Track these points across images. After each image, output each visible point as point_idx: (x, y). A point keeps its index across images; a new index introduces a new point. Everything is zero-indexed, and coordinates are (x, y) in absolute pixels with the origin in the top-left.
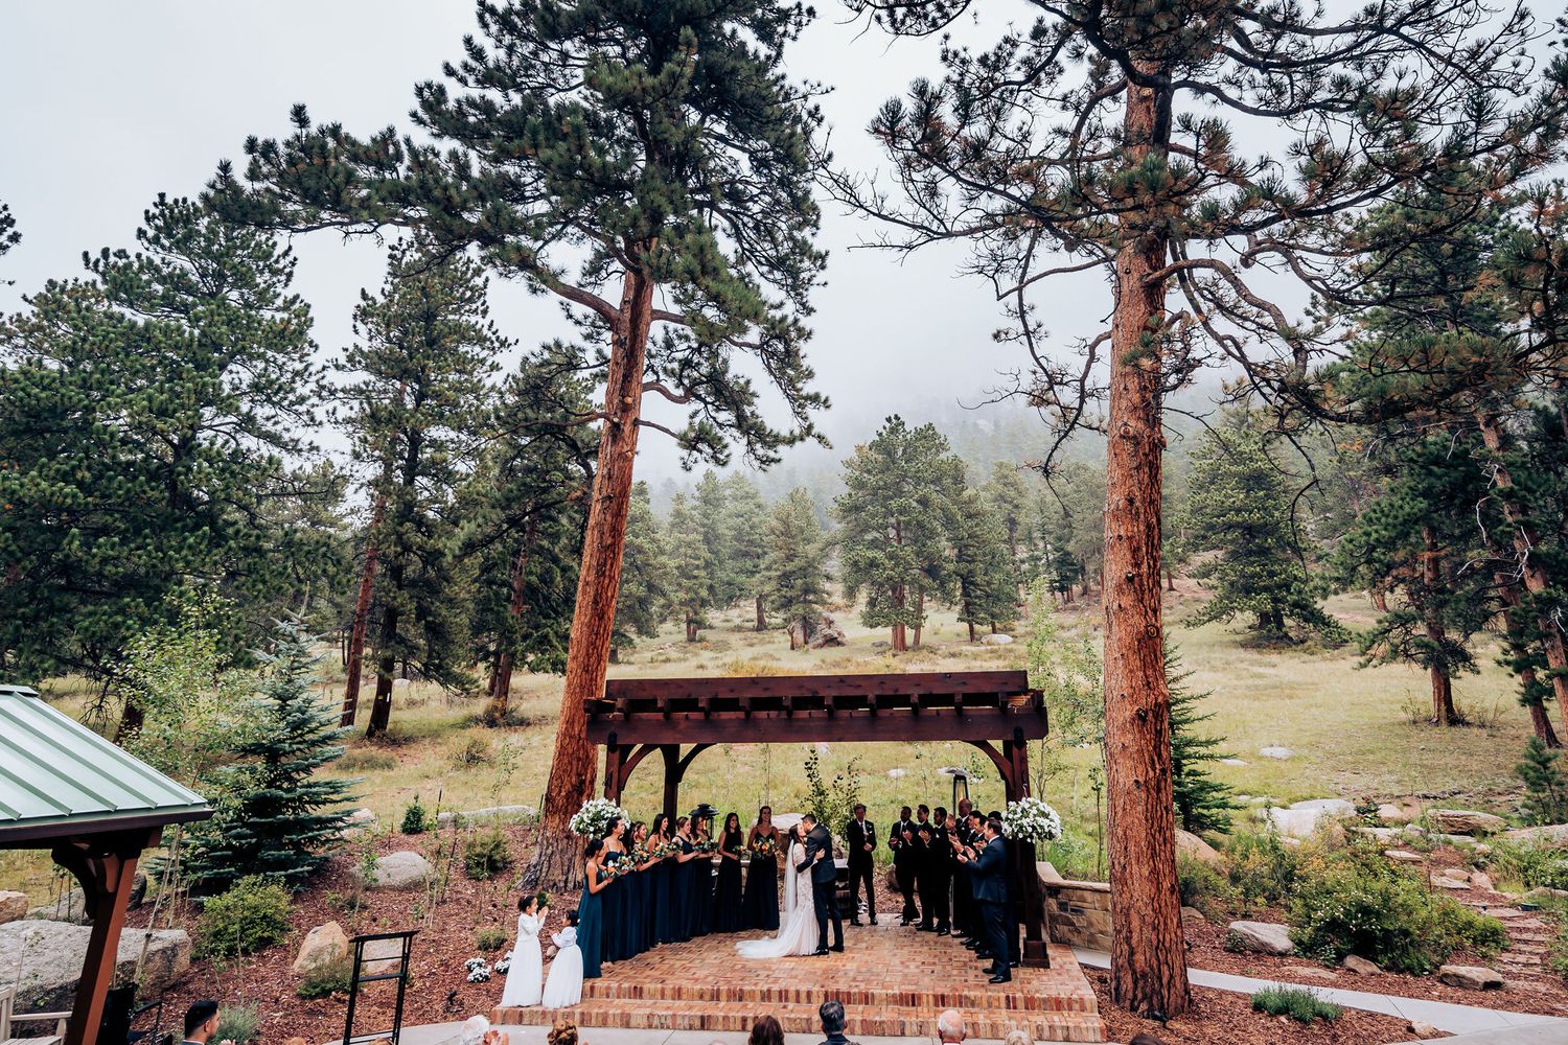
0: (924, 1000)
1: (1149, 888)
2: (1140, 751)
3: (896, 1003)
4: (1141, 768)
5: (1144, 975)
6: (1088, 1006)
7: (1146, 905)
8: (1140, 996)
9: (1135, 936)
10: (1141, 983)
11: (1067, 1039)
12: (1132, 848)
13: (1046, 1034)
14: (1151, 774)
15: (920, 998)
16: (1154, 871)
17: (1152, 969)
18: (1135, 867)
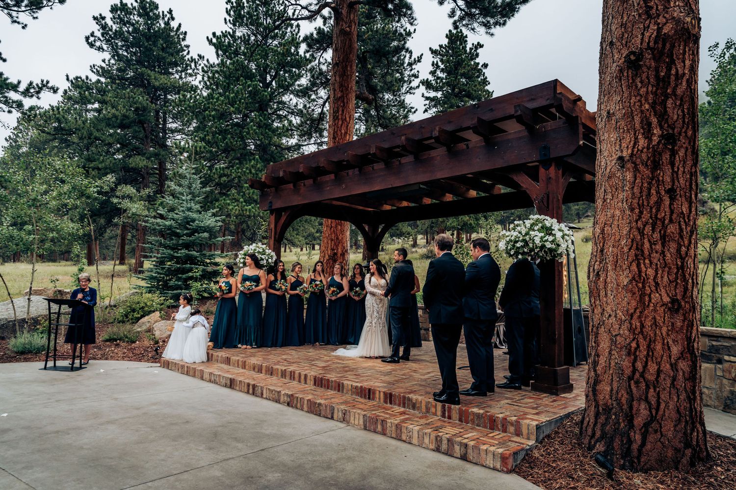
0: (377, 395)
1: (627, 301)
2: (629, 116)
3: (357, 394)
4: (628, 138)
5: (608, 410)
6: (525, 431)
7: (621, 323)
8: (598, 434)
9: (602, 361)
10: (602, 419)
11: (464, 458)
12: (610, 250)
13: (444, 447)
14: (642, 142)
15: (374, 393)
16: (638, 278)
17: (620, 404)
18: (611, 273)
